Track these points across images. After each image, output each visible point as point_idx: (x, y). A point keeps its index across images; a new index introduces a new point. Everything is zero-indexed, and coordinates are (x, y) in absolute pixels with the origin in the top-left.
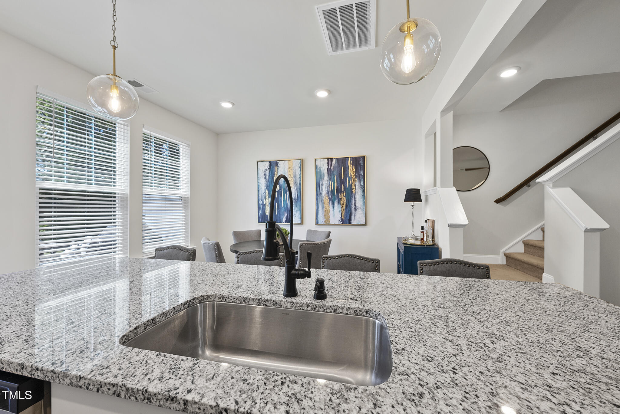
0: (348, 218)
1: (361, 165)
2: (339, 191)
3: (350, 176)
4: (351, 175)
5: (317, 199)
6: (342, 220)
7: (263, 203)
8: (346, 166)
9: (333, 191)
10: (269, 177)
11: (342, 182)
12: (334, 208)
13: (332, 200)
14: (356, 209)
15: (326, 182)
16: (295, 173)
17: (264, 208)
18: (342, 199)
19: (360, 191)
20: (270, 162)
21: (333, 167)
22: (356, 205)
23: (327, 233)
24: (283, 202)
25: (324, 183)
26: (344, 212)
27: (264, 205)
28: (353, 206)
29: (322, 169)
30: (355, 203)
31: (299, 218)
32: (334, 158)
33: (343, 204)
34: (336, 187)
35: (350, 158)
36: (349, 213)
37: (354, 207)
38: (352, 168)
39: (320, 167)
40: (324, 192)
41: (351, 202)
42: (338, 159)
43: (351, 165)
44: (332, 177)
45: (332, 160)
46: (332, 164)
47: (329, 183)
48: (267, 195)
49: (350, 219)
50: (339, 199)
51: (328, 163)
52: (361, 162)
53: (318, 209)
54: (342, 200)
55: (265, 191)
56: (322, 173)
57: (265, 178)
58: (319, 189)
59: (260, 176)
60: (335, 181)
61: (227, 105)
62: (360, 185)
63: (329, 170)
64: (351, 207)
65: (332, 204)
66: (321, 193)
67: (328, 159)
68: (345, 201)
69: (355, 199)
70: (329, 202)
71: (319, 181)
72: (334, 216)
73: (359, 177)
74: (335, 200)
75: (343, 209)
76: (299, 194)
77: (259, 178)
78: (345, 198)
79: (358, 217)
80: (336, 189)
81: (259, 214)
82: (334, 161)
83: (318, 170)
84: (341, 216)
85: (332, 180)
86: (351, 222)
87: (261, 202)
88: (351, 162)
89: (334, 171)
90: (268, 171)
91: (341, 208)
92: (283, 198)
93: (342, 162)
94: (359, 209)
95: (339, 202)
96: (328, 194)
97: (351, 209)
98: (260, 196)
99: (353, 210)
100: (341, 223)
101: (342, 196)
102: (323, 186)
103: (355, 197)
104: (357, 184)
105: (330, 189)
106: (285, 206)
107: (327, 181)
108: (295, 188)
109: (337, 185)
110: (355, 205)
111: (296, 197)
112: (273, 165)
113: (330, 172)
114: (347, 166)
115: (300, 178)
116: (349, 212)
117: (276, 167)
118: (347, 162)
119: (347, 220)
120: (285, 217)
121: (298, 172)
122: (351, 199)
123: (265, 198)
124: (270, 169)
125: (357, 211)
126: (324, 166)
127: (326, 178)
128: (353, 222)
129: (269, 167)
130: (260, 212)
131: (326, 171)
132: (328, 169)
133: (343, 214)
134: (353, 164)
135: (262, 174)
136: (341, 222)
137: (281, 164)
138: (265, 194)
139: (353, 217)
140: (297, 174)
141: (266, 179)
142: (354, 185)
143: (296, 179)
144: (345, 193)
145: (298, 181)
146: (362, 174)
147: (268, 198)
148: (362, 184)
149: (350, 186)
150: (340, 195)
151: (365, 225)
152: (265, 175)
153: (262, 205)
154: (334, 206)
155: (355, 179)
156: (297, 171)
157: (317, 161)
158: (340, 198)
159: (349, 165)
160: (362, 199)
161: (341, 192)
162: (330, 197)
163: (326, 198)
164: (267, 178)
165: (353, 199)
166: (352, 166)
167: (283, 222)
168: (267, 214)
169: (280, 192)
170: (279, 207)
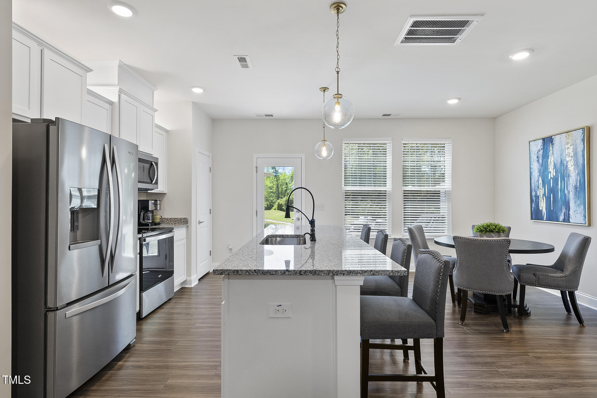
7: (536, 194)
16: (577, 149)
17: (537, 201)
20: (543, 139)
24: (560, 193)
27: (537, 197)
31: (583, 215)
48: (541, 184)
55: (538, 178)
57: (538, 161)
59: (532, 160)
61: (453, 102)
76: (581, 181)
77: (531, 163)
81: (533, 208)
87: (533, 194)
90: (541, 152)
92: (559, 187)
98: (533, 185)
106: (563, 198)
108: (577, 171)
111: (578, 184)
112: (548, 141)
115: (583, 155)
117: (551, 145)
120: (563, 214)
121: (581, 147)
123: (538, 187)
124: (543, 149)
129: (542, 147)
130: (533, 206)
135: (534, 157)
137: (557, 139)
138: (538, 183)
140: (579, 150)
141: (538, 163)
143: (577, 158)
145: (581, 161)
147: (541, 188)
152: (538, 157)
153: (535, 197)
156: (578, 146)
164: (541, 161)
167: (561, 221)
168: (541, 209)
169: (555, 179)
170: (555, 199)
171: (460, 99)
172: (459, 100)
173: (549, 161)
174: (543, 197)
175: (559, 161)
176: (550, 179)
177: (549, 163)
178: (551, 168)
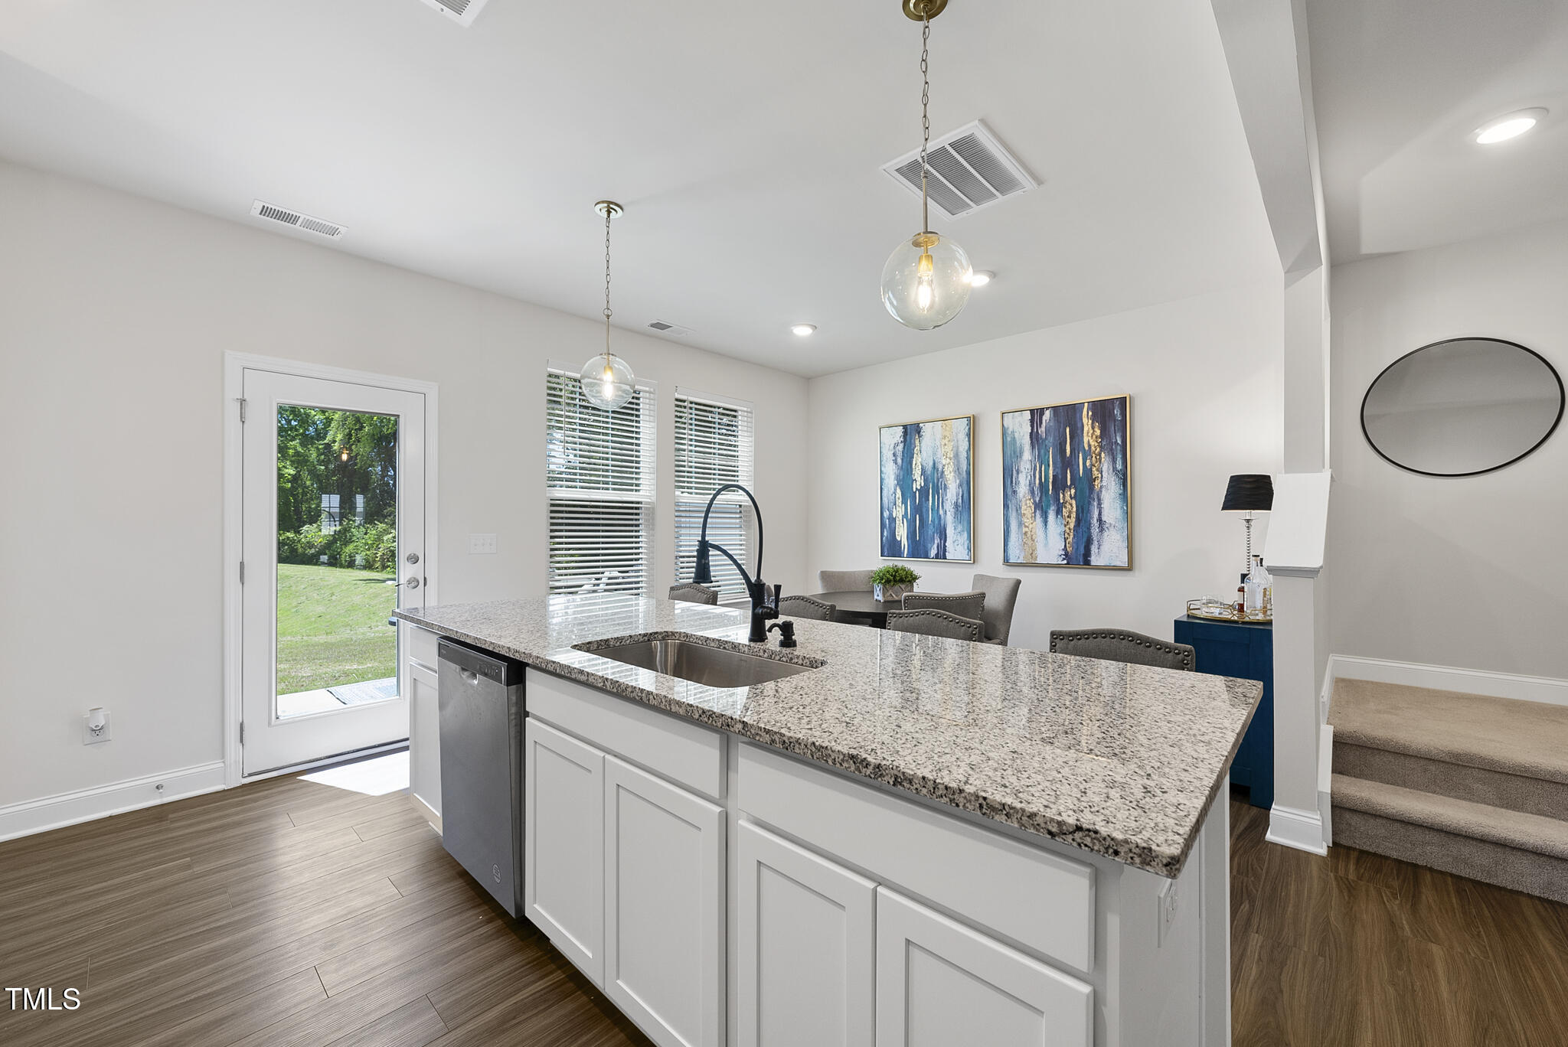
0: (1082, 550)
1: (1115, 420)
2: (1059, 485)
3: (1087, 448)
4: (1090, 446)
5: (1006, 506)
6: (1066, 554)
7: (891, 514)
8: (1076, 424)
9: (1043, 487)
10: (902, 460)
11: (1066, 463)
12: (1046, 525)
13: (1041, 508)
14: (1102, 530)
15: (1028, 466)
16: (958, 447)
17: (893, 526)
18: (1068, 506)
19: (1113, 483)
20: (905, 427)
21: (1043, 429)
22: (1104, 519)
23: (1011, 584)
24: (932, 513)
25: (1022, 468)
26: (1072, 537)
27: (893, 520)
28: (1095, 521)
29: (1016, 435)
30: (1100, 514)
31: (966, 547)
32: (1047, 408)
33: (1069, 517)
34: (1051, 477)
35: (1086, 405)
36: (1085, 539)
37: (1097, 525)
38: (1093, 428)
39: (1013, 432)
40: (1023, 489)
41: (1089, 511)
42: (1055, 409)
43: (1090, 421)
44: (1042, 451)
45: (1042, 411)
46: (1041, 423)
47: (1035, 466)
48: (899, 498)
49: (1087, 554)
50: (1058, 505)
51: (1032, 421)
52: (1117, 412)
53: (1008, 529)
54: (1066, 507)
55: (895, 490)
56: (1018, 445)
57: (895, 462)
58: (1012, 482)
59: (885, 459)
60: (1049, 461)
61: (803, 331)
62: (1114, 469)
63: (1034, 437)
64: (1090, 524)
65: (1042, 516)
66: (1015, 492)
67: (1032, 411)
68: (1075, 509)
69: (1099, 504)
70: (1035, 512)
71: (1010, 462)
72: (1046, 545)
73: (1112, 449)
74: (1048, 507)
75: (1070, 529)
76: (965, 495)
77: (883, 463)
78: (1074, 502)
79: (1109, 548)
80: (1051, 480)
81: (884, 538)
82: (1047, 415)
83: (1009, 439)
84: (1065, 546)
85: (1042, 460)
86: (1090, 561)
87: (886, 514)
88: (1090, 413)
89: (1046, 438)
90: (901, 446)
91: (1065, 526)
92: (930, 504)
93: (1067, 415)
94: (1112, 529)
95: (1059, 512)
96: (1032, 492)
97: (1089, 529)
98: (885, 500)
99: (1095, 531)
100: (1065, 562)
101: (1068, 498)
102: (1020, 475)
103: (1099, 500)
104: (1106, 465)
105: (1037, 481)
106: (936, 522)
107: (1029, 463)
108: (958, 481)
109: (1054, 470)
110: (1100, 520)
111: (960, 500)
112: (911, 432)
113: (1038, 441)
114: (1079, 425)
115: (967, 458)
116: (1085, 535)
117: (917, 437)
118: (1078, 415)
119: (1079, 556)
120: (935, 546)
121: (964, 445)
122: (1089, 503)
123: (895, 504)
124: (905, 441)
125: (1106, 534)
126: (1022, 428)
127: (1027, 455)
128: (1095, 560)
129: (902, 439)
130: (885, 534)
131: (1026, 441)
132: (1031, 434)
133: (1070, 539)
134: (1094, 419)
135: (888, 455)
136: (1064, 559)
137: (927, 429)
138: (895, 497)
139: (1094, 549)
140: (961, 449)
141: (896, 464)
142: (1097, 470)
143: (958, 462)
144: (1073, 491)
145: (964, 467)
146: (1119, 442)
147: (900, 505)
148: (1119, 466)
149: (1088, 472)
150: (1061, 496)
151: (1129, 568)
152: (894, 455)
153: (889, 519)
154: (1046, 522)
155: (1100, 455)
156: (960, 443)
157: (1005, 419)
158: (1062, 501)
159: (1085, 420)
160: (1118, 504)
161: (1064, 487)
162: (1037, 499)
163: (1028, 502)
164: (899, 461)
165: (1095, 504)
166: (1093, 423)
167: (932, 556)
168: (899, 539)
169: (924, 492)
170: (923, 524)
171: (816, 328)
172: (814, 330)
173: (914, 463)
174: (903, 520)
175: (931, 464)
176: (914, 490)
177: (913, 466)
178: (917, 474)
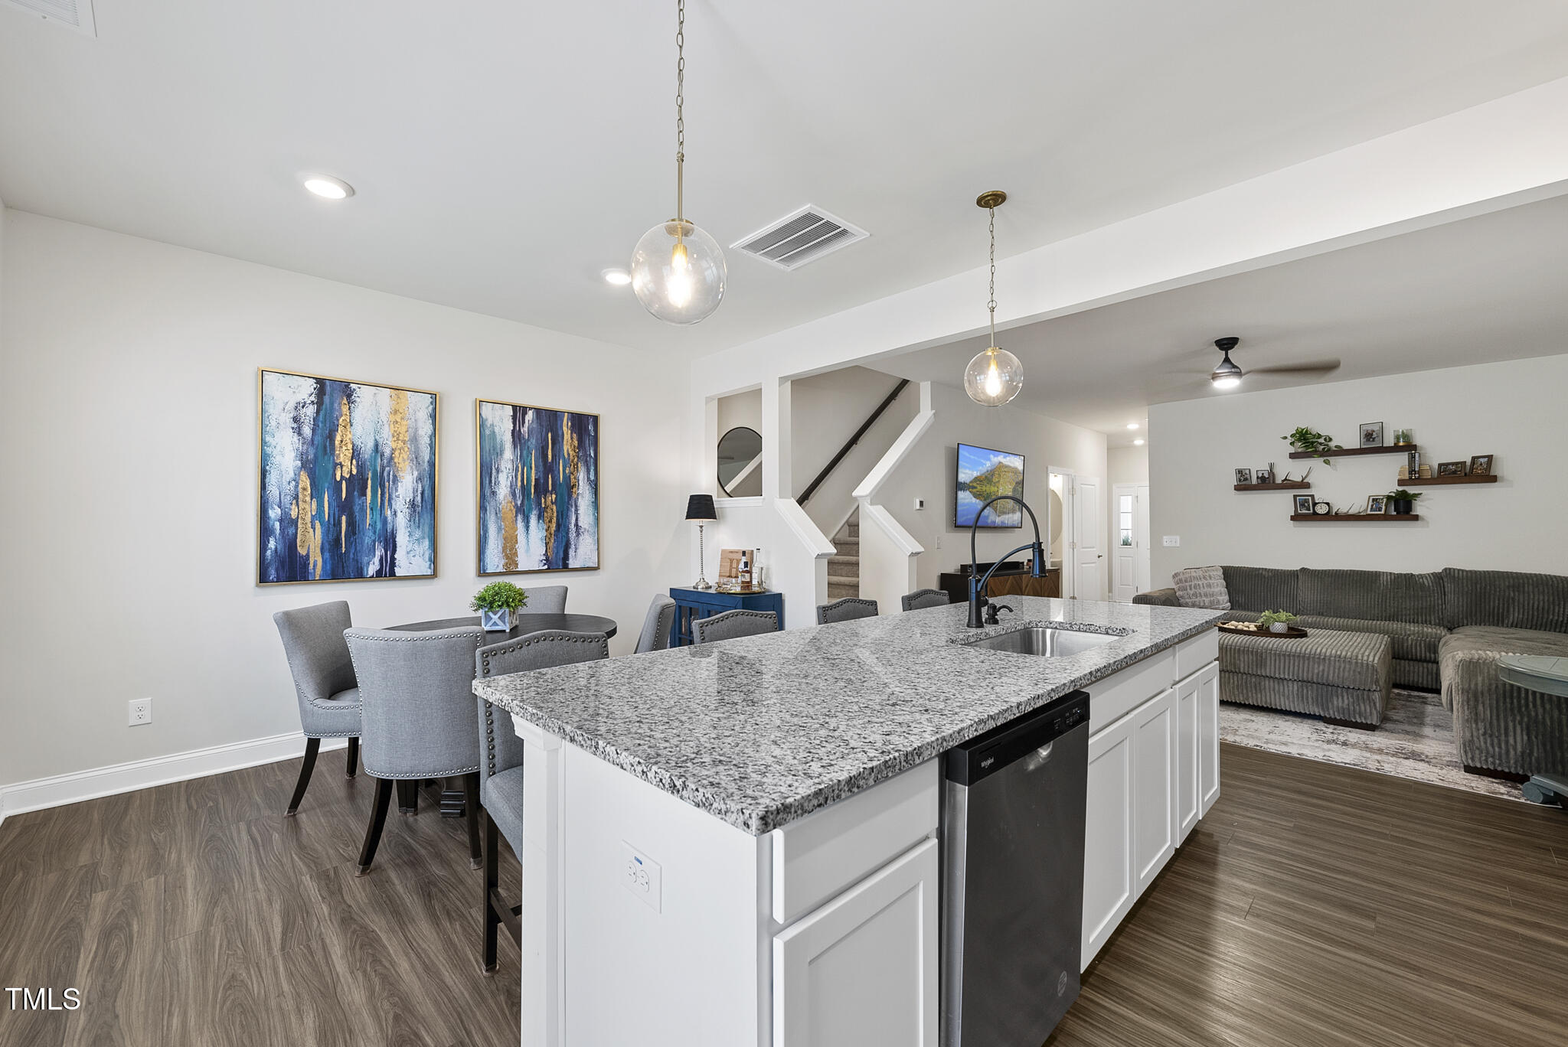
0: (561, 555)
1: (590, 435)
2: (541, 489)
3: (566, 456)
4: (569, 454)
5: (482, 508)
6: (547, 560)
7: (285, 514)
8: (557, 431)
9: (525, 489)
10: (314, 430)
11: (548, 468)
12: (528, 530)
13: (522, 511)
14: (578, 534)
15: (510, 466)
16: (416, 429)
17: (291, 531)
18: (549, 510)
19: (588, 492)
20: (320, 382)
21: (526, 429)
22: (580, 524)
23: (561, 591)
24: (371, 514)
25: (502, 467)
26: (553, 541)
27: (289, 523)
28: (572, 526)
29: (497, 430)
30: (577, 520)
31: (427, 560)
32: (531, 409)
33: (550, 521)
34: (533, 480)
35: (566, 414)
36: (564, 544)
37: (574, 529)
38: (572, 438)
39: (492, 425)
40: (503, 490)
41: (568, 516)
42: (538, 411)
43: (569, 432)
44: (525, 452)
45: (525, 410)
46: (524, 422)
47: (517, 467)
48: (304, 489)
49: (566, 557)
50: (540, 509)
51: (514, 417)
52: (591, 427)
53: (485, 534)
54: (547, 512)
55: (297, 474)
56: (498, 440)
57: (299, 431)
58: (490, 481)
59: (273, 423)
60: (531, 464)
62: (588, 478)
63: (516, 435)
64: (569, 529)
65: (523, 521)
66: (494, 493)
67: (514, 407)
68: (555, 514)
69: (576, 510)
70: (516, 516)
71: (488, 459)
72: (528, 550)
73: (586, 461)
74: (530, 511)
75: (551, 534)
76: (426, 492)
77: (267, 428)
78: (554, 508)
79: (582, 553)
80: (533, 483)
81: (269, 553)
82: (530, 416)
83: (487, 432)
84: (546, 551)
85: (524, 461)
86: (568, 564)
87: (274, 513)
88: (570, 424)
89: (528, 440)
90: (311, 411)
91: (546, 531)
92: (369, 501)
93: (549, 418)
94: (586, 533)
95: (540, 517)
96: (514, 494)
97: (568, 533)
98: (273, 491)
99: (572, 535)
100: (546, 567)
101: (549, 502)
102: (500, 474)
103: (576, 506)
104: (582, 475)
105: (519, 484)
106: (379, 526)
107: (510, 463)
108: (416, 474)
109: (536, 474)
110: (576, 525)
111: (419, 498)
112: (333, 392)
113: (520, 441)
114: (560, 433)
115: (430, 445)
116: (564, 540)
117: (345, 401)
118: (559, 422)
119: (558, 560)
120: (376, 560)
121: (425, 429)
122: (568, 509)
123: (296, 498)
124: (319, 403)
125: (581, 538)
126: (503, 425)
127: (508, 454)
128: (572, 564)
129: (313, 398)
130: (272, 544)
131: (508, 438)
132: (513, 432)
133: (551, 544)
134: (573, 429)
135: (282, 418)
136: (545, 564)
137: (363, 395)
138: (296, 486)
139: (571, 552)
140: (421, 432)
141: (299, 434)
142: (575, 478)
143: (417, 448)
144: (554, 496)
145: (426, 455)
146: (592, 455)
147: (308, 499)
148: (592, 478)
149: (567, 478)
150: (543, 501)
151: (598, 568)
152: (295, 420)
153: (281, 521)
154: (527, 527)
155: (577, 464)
156: (420, 424)
157: (484, 408)
158: (543, 506)
159: (565, 428)
160: (591, 510)
161: (546, 492)
162: (519, 503)
163: (509, 504)
164: (307, 431)
165: (573, 510)
166: (572, 433)
167: (370, 573)
168: (302, 551)
169: (357, 483)
170: (354, 528)
173: (338, 438)
174: (312, 522)
175: (371, 445)
176: (338, 479)
177: (337, 443)
178: (343, 455)
